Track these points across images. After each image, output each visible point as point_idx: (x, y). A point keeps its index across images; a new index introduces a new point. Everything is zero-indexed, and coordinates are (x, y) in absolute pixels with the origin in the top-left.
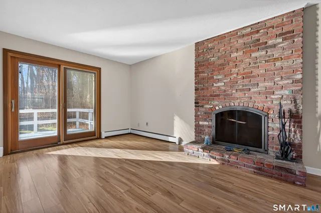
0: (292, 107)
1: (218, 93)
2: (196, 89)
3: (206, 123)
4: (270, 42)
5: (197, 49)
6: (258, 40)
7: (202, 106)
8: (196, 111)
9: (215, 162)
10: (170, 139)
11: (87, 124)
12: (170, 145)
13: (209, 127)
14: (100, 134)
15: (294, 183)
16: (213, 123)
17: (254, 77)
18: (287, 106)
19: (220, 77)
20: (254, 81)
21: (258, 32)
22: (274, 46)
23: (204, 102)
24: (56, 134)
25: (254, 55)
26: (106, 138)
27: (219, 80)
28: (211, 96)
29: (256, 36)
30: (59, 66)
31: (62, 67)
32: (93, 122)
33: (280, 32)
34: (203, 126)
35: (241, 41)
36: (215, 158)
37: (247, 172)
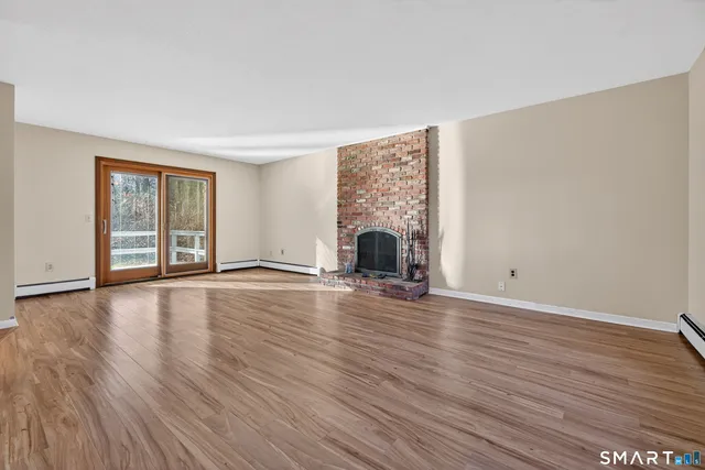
0: (419, 228)
1: (360, 211)
2: (339, 206)
3: (348, 248)
4: (404, 159)
5: (340, 156)
6: (394, 155)
7: (345, 227)
8: (339, 232)
9: (349, 289)
10: (312, 271)
11: (193, 255)
12: (311, 278)
13: (352, 252)
14: (215, 266)
15: (406, 299)
16: (355, 248)
17: (391, 194)
18: (417, 227)
19: (362, 192)
20: (392, 199)
21: (394, 146)
22: (406, 163)
23: (348, 221)
24: (156, 265)
25: (392, 170)
26: (224, 272)
27: (361, 196)
28: (353, 214)
29: (392, 150)
30: (160, 173)
31: (164, 175)
32: (204, 251)
33: (410, 149)
34: (346, 251)
35: (381, 153)
36: (349, 285)
37: (375, 294)
